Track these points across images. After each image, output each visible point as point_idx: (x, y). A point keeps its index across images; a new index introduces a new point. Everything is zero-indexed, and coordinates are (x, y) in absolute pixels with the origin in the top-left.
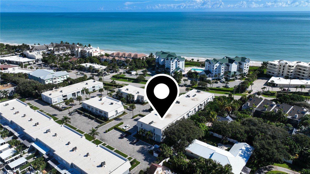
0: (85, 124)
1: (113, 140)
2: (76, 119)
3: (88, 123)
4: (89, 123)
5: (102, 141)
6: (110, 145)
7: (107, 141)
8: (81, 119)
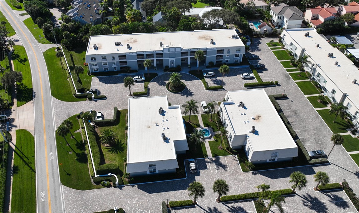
0: (301, 114)
1: (275, 71)
2: (314, 135)
3: (295, 113)
4: (293, 114)
5: (288, 76)
6: (283, 68)
7: (284, 74)
8: (305, 131)
